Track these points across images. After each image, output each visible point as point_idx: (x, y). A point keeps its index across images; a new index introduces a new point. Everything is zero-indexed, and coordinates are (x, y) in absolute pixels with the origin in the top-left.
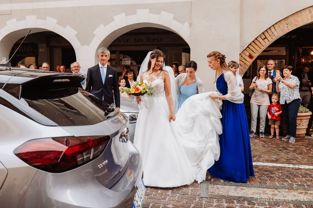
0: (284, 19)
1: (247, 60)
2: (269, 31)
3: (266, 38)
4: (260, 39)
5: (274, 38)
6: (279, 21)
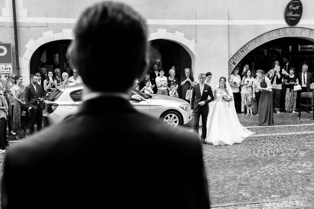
0: (254, 39)
1: (232, 65)
2: (245, 47)
3: (243, 51)
4: (240, 52)
6: (251, 41)
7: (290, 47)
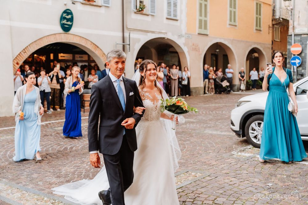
1: (16, 65)
2: (27, 48)
3: (25, 52)
4: (22, 53)
5: (30, 52)
6: (32, 43)
7: (52, 55)
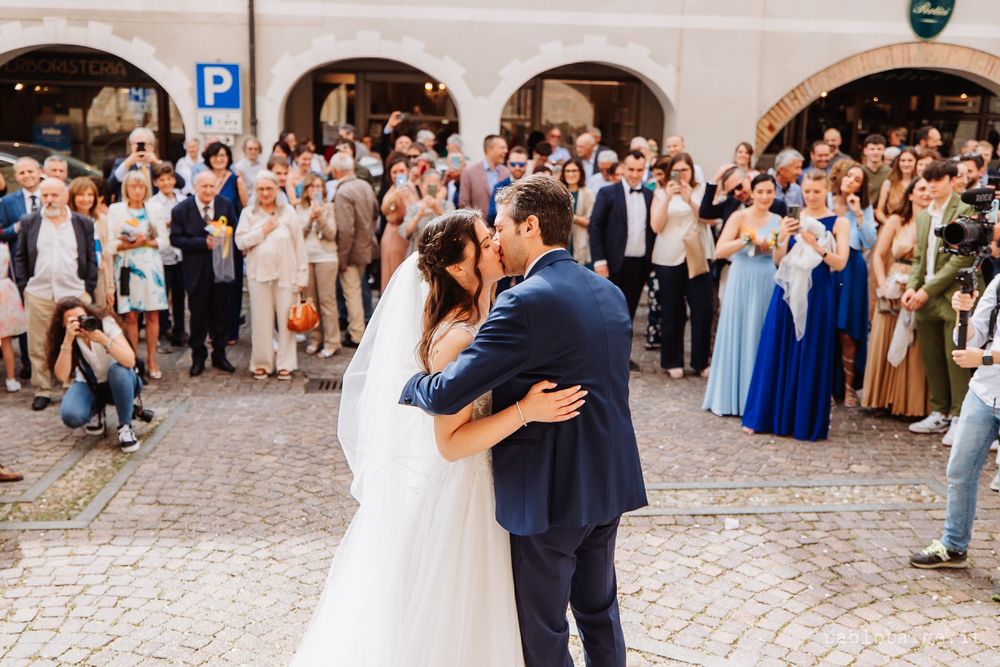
1: (766, 133)
2: (801, 88)
3: (796, 98)
4: (786, 100)
5: (807, 98)
6: (818, 73)
7: (914, 100)
